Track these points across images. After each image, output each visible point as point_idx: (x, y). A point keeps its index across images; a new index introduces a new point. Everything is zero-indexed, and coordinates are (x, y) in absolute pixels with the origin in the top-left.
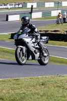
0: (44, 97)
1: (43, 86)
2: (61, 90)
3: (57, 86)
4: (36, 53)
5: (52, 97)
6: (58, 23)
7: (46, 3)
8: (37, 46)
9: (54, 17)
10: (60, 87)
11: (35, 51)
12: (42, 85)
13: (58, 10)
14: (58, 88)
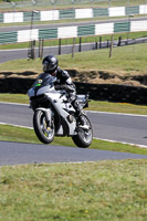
0: (9, 208)
1: (7, 186)
2: (45, 194)
3: (36, 186)
4: (71, 122)
5: (25, 207)
6: (32, 57)
7: (6, 15)
8: (72, 109)
9: (23, 45)
10: (42, 186)
11: (68, 118)
12: (5, 182)
13: (31, 28)
14: (37, 189)
